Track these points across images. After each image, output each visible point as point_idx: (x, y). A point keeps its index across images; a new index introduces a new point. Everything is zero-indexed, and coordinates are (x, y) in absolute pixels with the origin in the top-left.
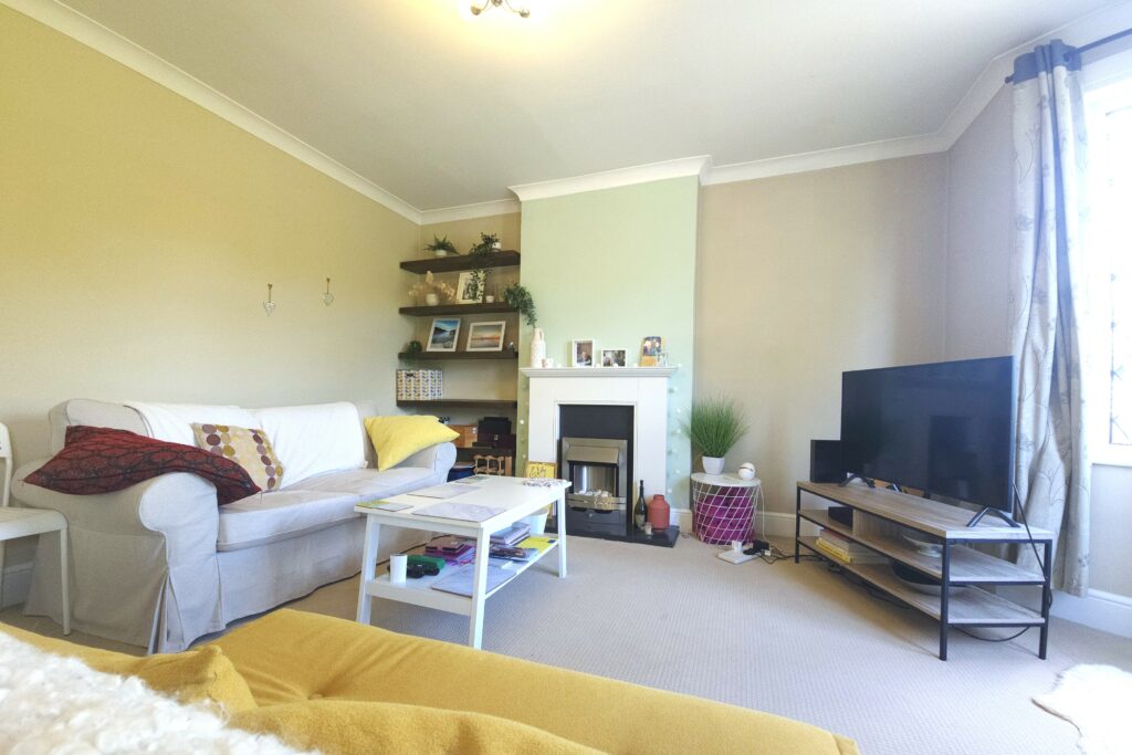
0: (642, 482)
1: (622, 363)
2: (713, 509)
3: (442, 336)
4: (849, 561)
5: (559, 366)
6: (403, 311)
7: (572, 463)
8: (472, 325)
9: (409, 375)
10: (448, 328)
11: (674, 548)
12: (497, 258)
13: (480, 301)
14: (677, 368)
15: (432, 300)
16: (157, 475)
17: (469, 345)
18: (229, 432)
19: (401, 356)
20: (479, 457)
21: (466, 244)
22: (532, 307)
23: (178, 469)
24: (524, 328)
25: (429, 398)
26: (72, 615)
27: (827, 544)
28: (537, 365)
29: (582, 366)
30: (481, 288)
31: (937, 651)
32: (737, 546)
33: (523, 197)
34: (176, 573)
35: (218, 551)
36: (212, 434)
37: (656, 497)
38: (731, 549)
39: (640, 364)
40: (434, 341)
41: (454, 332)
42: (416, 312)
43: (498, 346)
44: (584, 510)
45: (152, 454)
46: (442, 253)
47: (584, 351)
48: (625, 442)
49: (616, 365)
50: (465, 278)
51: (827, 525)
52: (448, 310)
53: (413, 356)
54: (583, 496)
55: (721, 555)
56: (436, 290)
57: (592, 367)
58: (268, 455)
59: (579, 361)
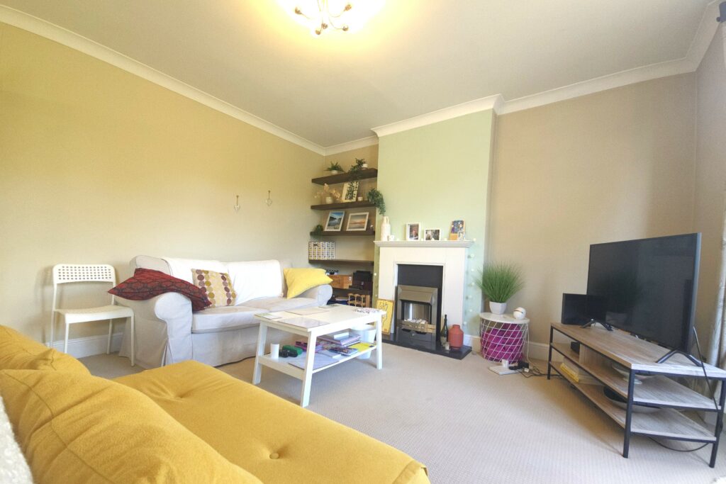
0: (446, 316)
1: (437, 238)
2: (491, 337)
3: (334, 222)
4: (578, 381)
5: (398, 240)
6: (313, 207)
7: (403, 301)
8: (351, 215)
9: (315, 245)
10: (337, 217)
11: (463, 360)
12: (364, 173)
13: (354, 200)
14: (473, 242)
15: (329, 200)
16: (163, 293)
17: (348, 227)
18: (209, 274)
19: (312, 234)
20: (350, 294)
21: (348, 166)
22: (383, 203)
23: (172, 290)
24: (378, 217)
25: (326, 259)
26: (135, 356)
27: (567, 368)
28: (384, 239)
29: (413, 240)
30: (355, 192)
31: (621, 450)
32: (505, 363)
33: (380, 134)
34: (172, 341)
35: (192, 333)
36: (200, 275)
37: (454, 326)
38: (501, 365)
39: (449, 239)
40: (329, 225)
41: (340, 219)
42: (319, 208)
43: (363, 228)
44: (409, 331)
45: (162, 282)
46: (335, 172)
47: (414, 230)
48: (436, 290)
49: (433, 239)
50: (346, 186)
51: (568, 356)
52: (337, 206)
53: (318, 234)
54: (409, 322)
55: (491, 368)
56: (331, 195)
57: (419, 240)
58: (228, 287)
59: (411, 236)
